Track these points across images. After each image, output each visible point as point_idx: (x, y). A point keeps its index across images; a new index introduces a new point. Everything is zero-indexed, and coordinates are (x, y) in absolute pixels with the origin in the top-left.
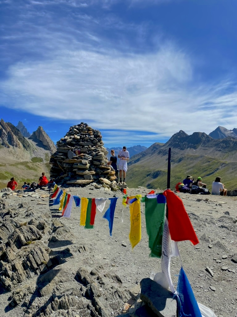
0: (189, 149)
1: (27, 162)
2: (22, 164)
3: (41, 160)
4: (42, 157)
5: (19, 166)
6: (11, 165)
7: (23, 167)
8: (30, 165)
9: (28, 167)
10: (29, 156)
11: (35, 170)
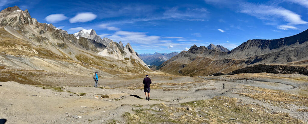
0: (198, 54)
1: (123, 60)
2: (120, 61)
3: (128, 59)
4: (129, 58)
5: (120, 62)
6: (116, 61)
7: (121, 62)
8: (124, 61)
9: (123, 62)
10: (123, 57)
11: (126, 63)
